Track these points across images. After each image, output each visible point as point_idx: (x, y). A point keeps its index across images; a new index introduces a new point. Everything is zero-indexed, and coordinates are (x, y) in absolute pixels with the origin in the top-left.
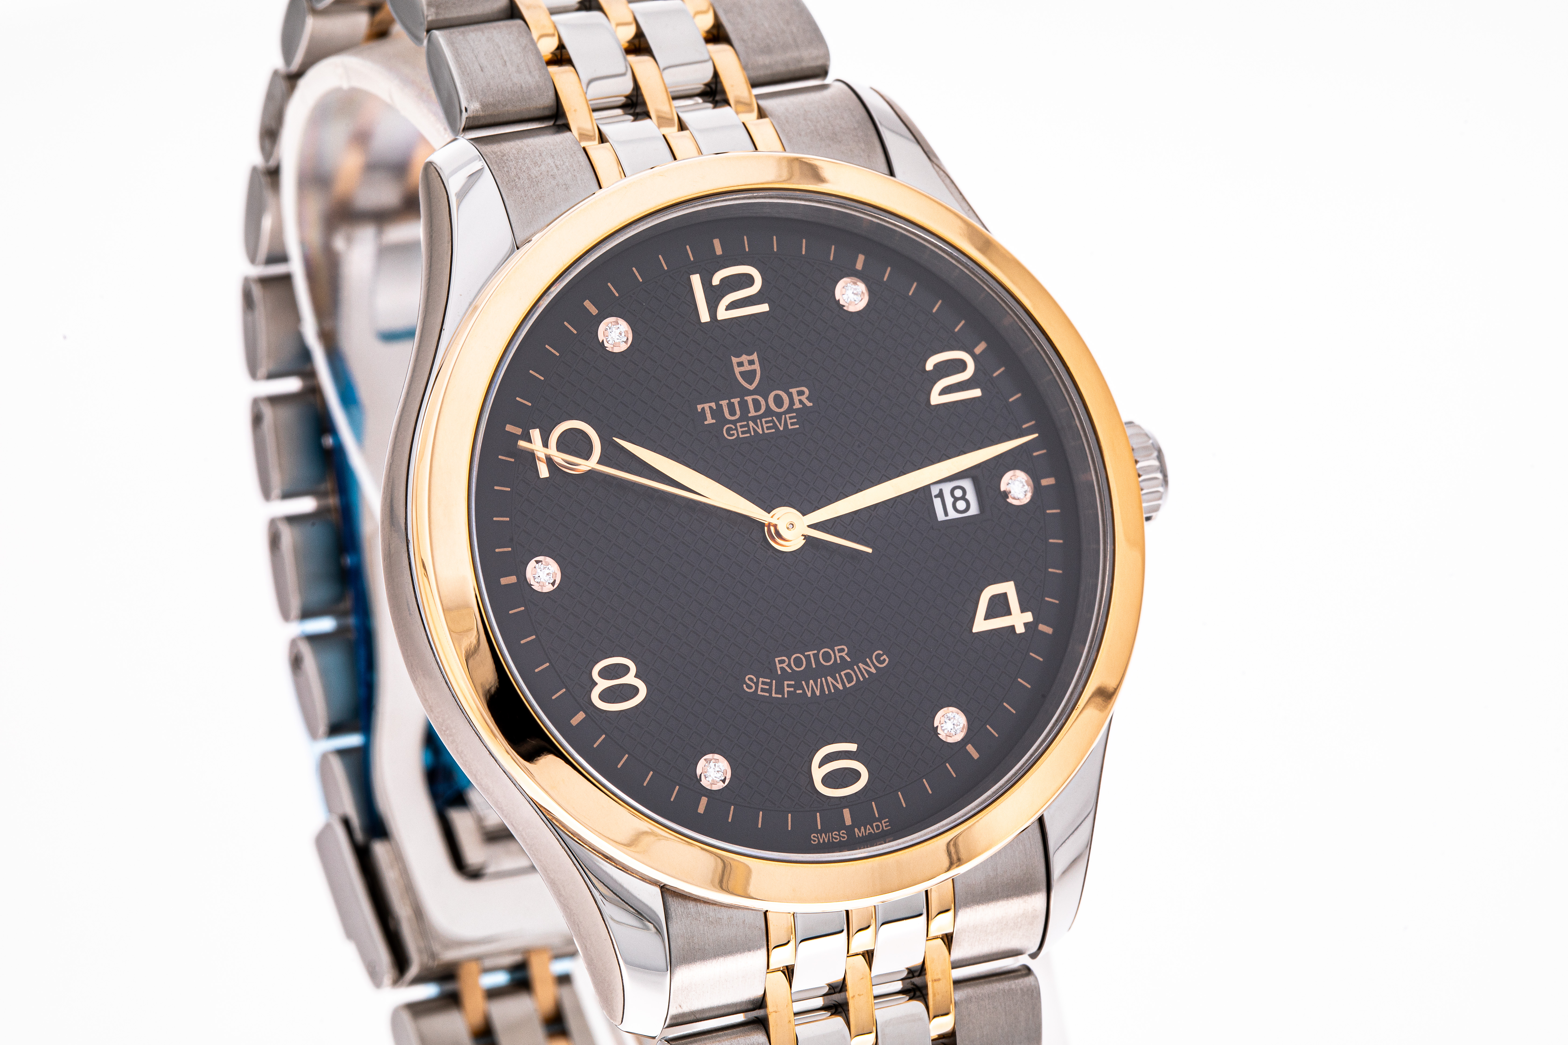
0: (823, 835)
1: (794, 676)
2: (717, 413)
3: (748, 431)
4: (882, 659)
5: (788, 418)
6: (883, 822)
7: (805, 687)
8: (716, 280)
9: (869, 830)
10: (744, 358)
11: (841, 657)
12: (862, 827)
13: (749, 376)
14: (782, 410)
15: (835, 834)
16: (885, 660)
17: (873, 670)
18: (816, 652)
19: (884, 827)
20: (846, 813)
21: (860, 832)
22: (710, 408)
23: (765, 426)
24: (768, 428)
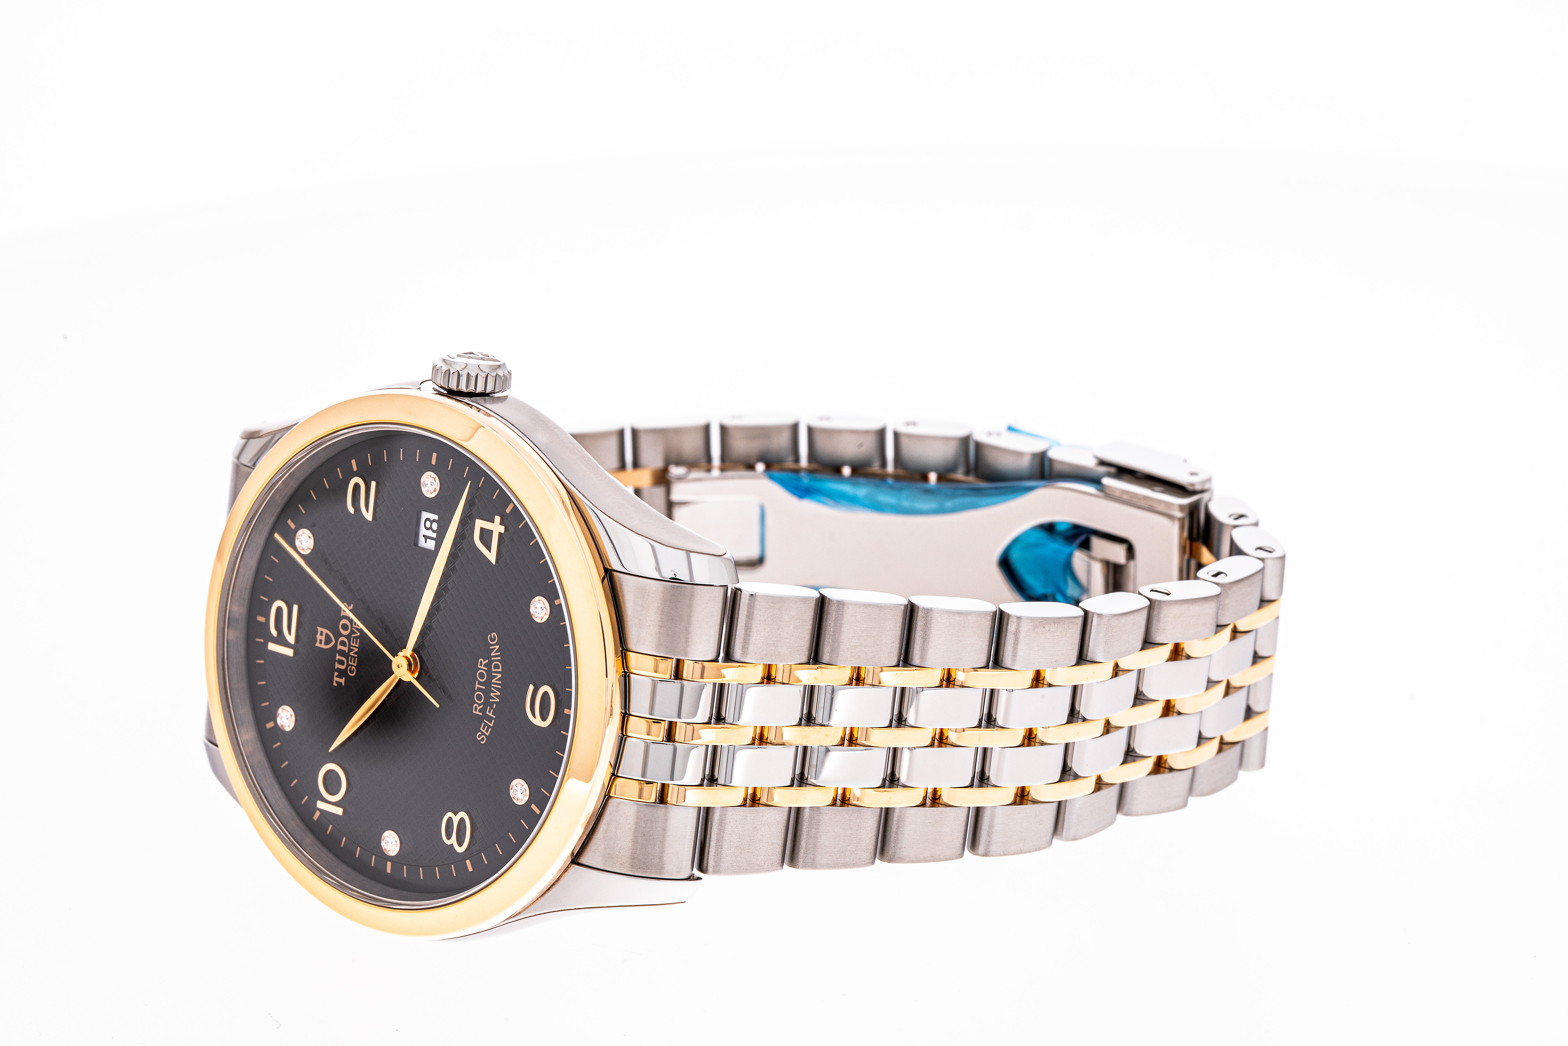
1: (485, 705)
2: (340, 674)
3: (355, 657)
8: (274, 633)
10: (319, 637)
13: (328, 640)
14: (350, 628)
18: (477, 682)
22: (337, 676)
23: (354, 645)
24: (357, 643)
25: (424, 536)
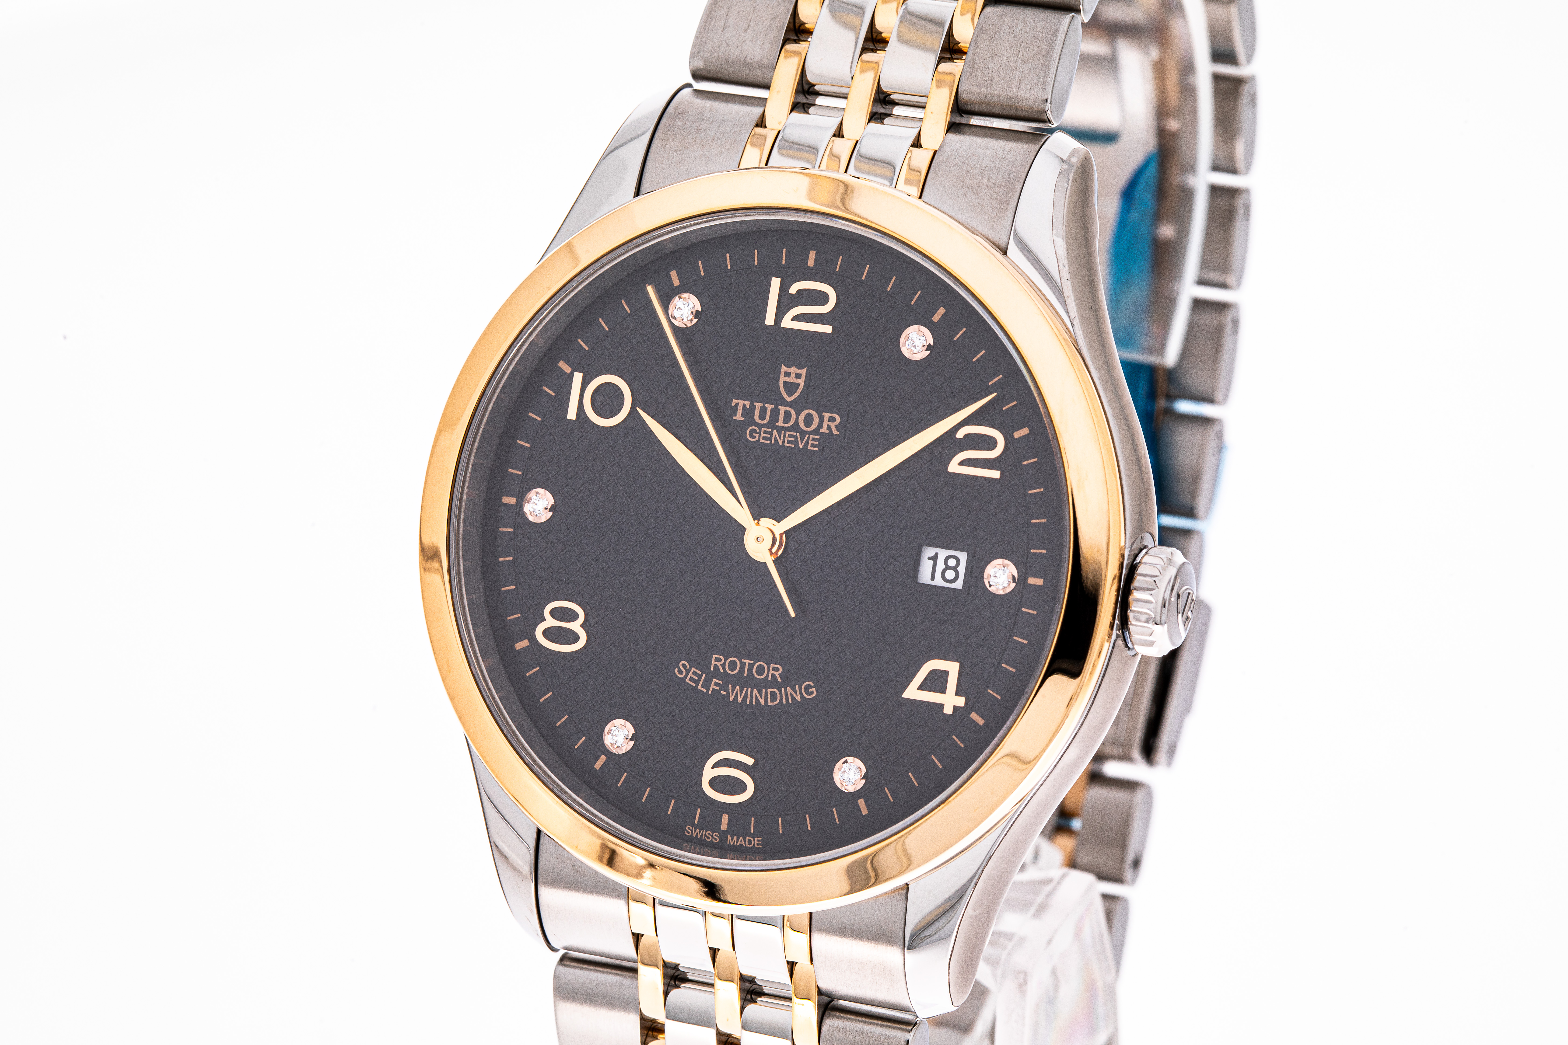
0: (698, 830)
1: (724, 677)
2: (748, 413)
3: (770, 439)
4: (810, 690)
5: (810, 439)
6: (756, 839)
7: (730, 690)
8: (793, 290)
9: (741, 841)
10: (794, 370)
11: (773, 675)
12: (735, 837)
13: (791, 388)
14: (808, 429)
15: (709, 834)
16: (812, 692)
17: (798, 698)
18: (752, 662)
19: (756, 844)
20: (725, 818)
21: (732, 841)
22: (744, 405)
23: (787, 438)
24: (789, 442)
25: (937, 554)
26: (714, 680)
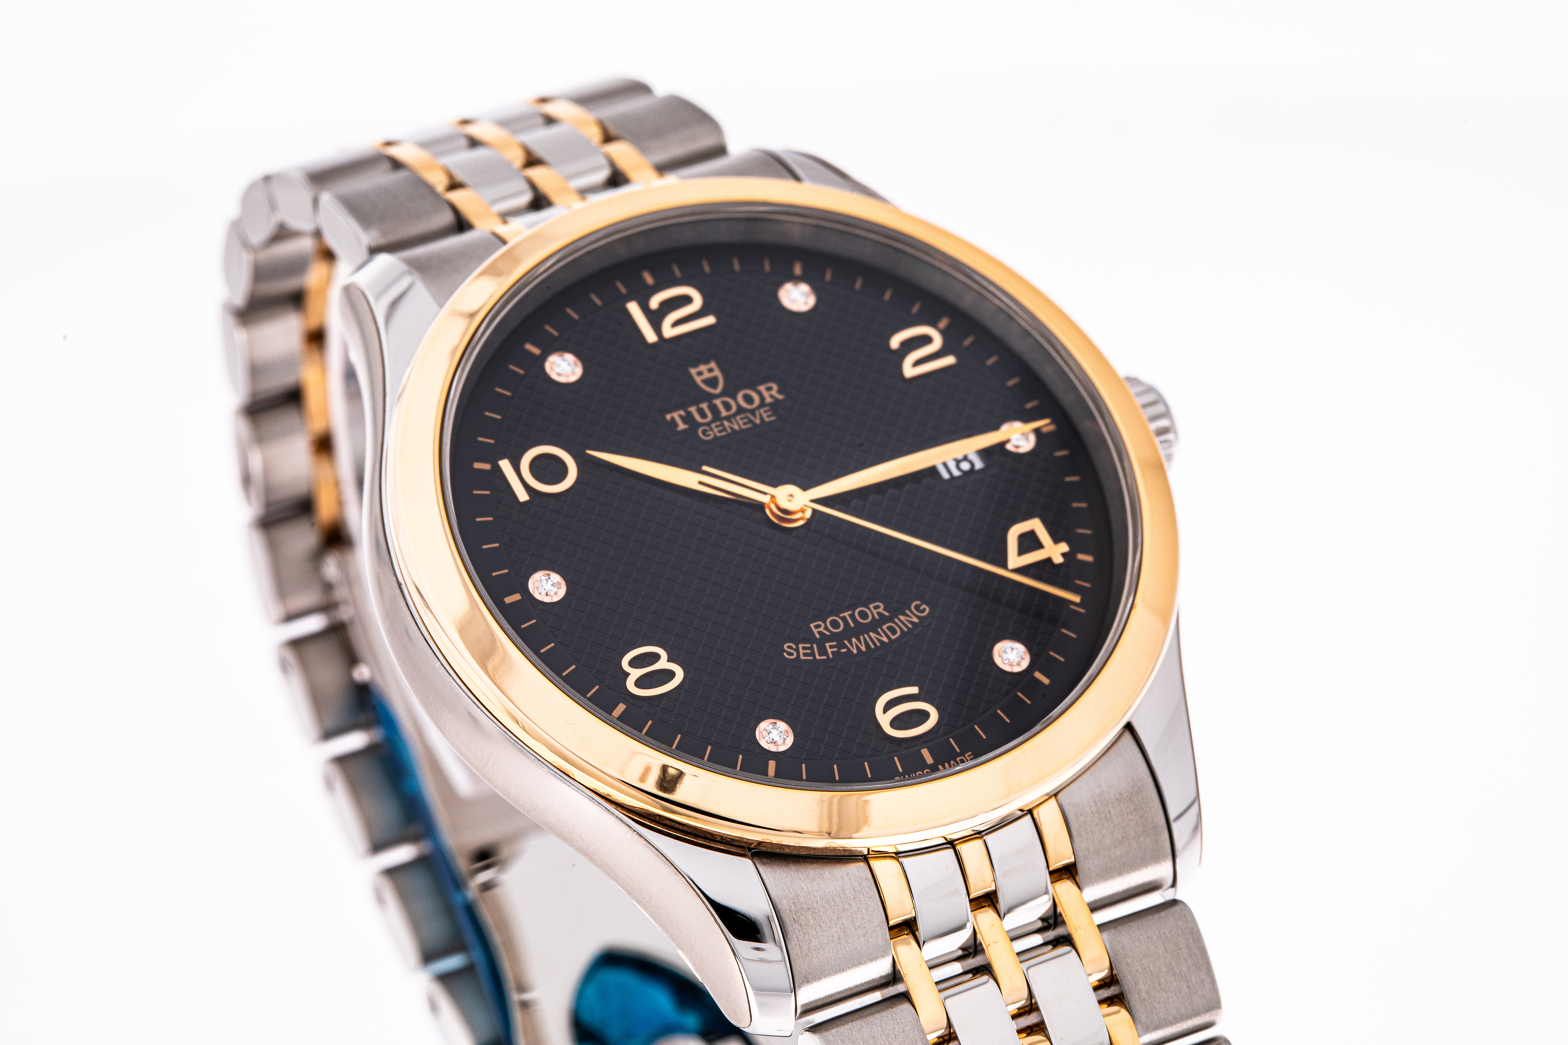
1: (833, 637)
2: (688, 418)
3: (725, 429)
4: (921, 608)
5: (762, 413)
6: (966, 755)
7: (849, 645)
8: (654, 304)
9: (954, 765)
10: (703, 368)
11: (879, 613)
12: (946, 764)
13: (712, 382)
14: (754, 406)
15: (919, 774)
16: (925, 609)
17: (915, 620)
18: (851, 612)
20: (924, 750)
22: (680, 415)
23: (740, 422)
24: (744, 424)
26: (827, 645)
